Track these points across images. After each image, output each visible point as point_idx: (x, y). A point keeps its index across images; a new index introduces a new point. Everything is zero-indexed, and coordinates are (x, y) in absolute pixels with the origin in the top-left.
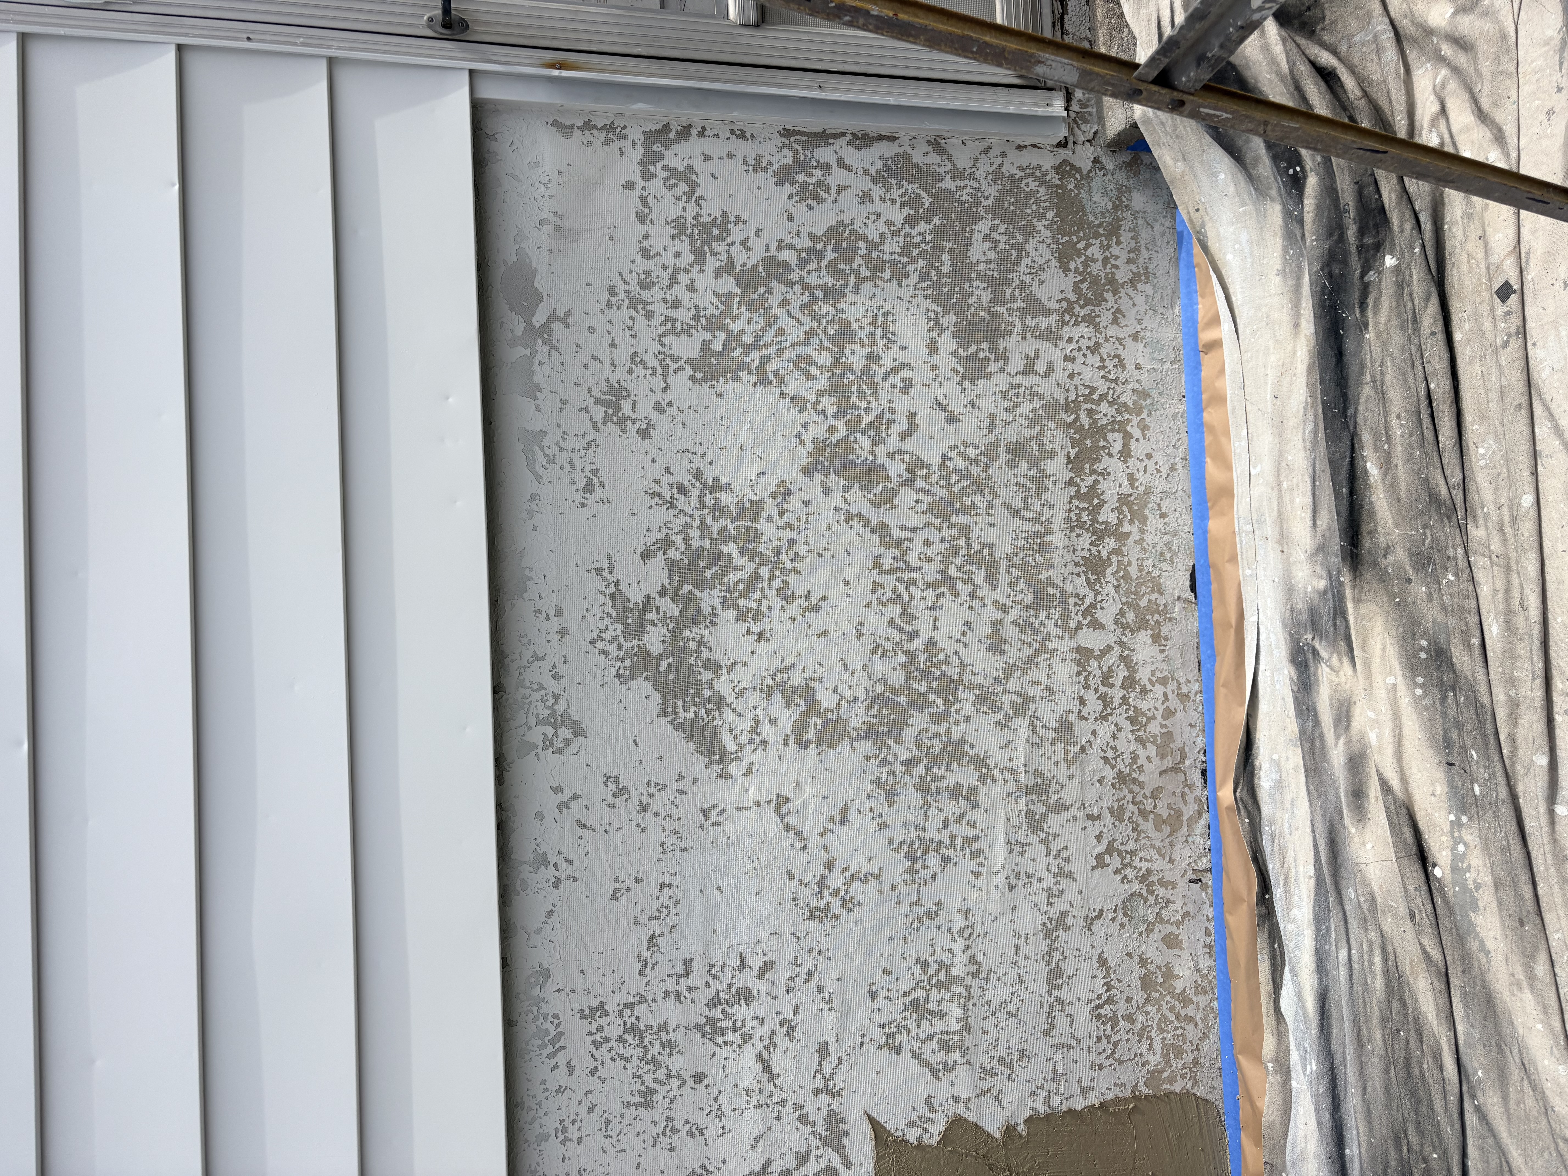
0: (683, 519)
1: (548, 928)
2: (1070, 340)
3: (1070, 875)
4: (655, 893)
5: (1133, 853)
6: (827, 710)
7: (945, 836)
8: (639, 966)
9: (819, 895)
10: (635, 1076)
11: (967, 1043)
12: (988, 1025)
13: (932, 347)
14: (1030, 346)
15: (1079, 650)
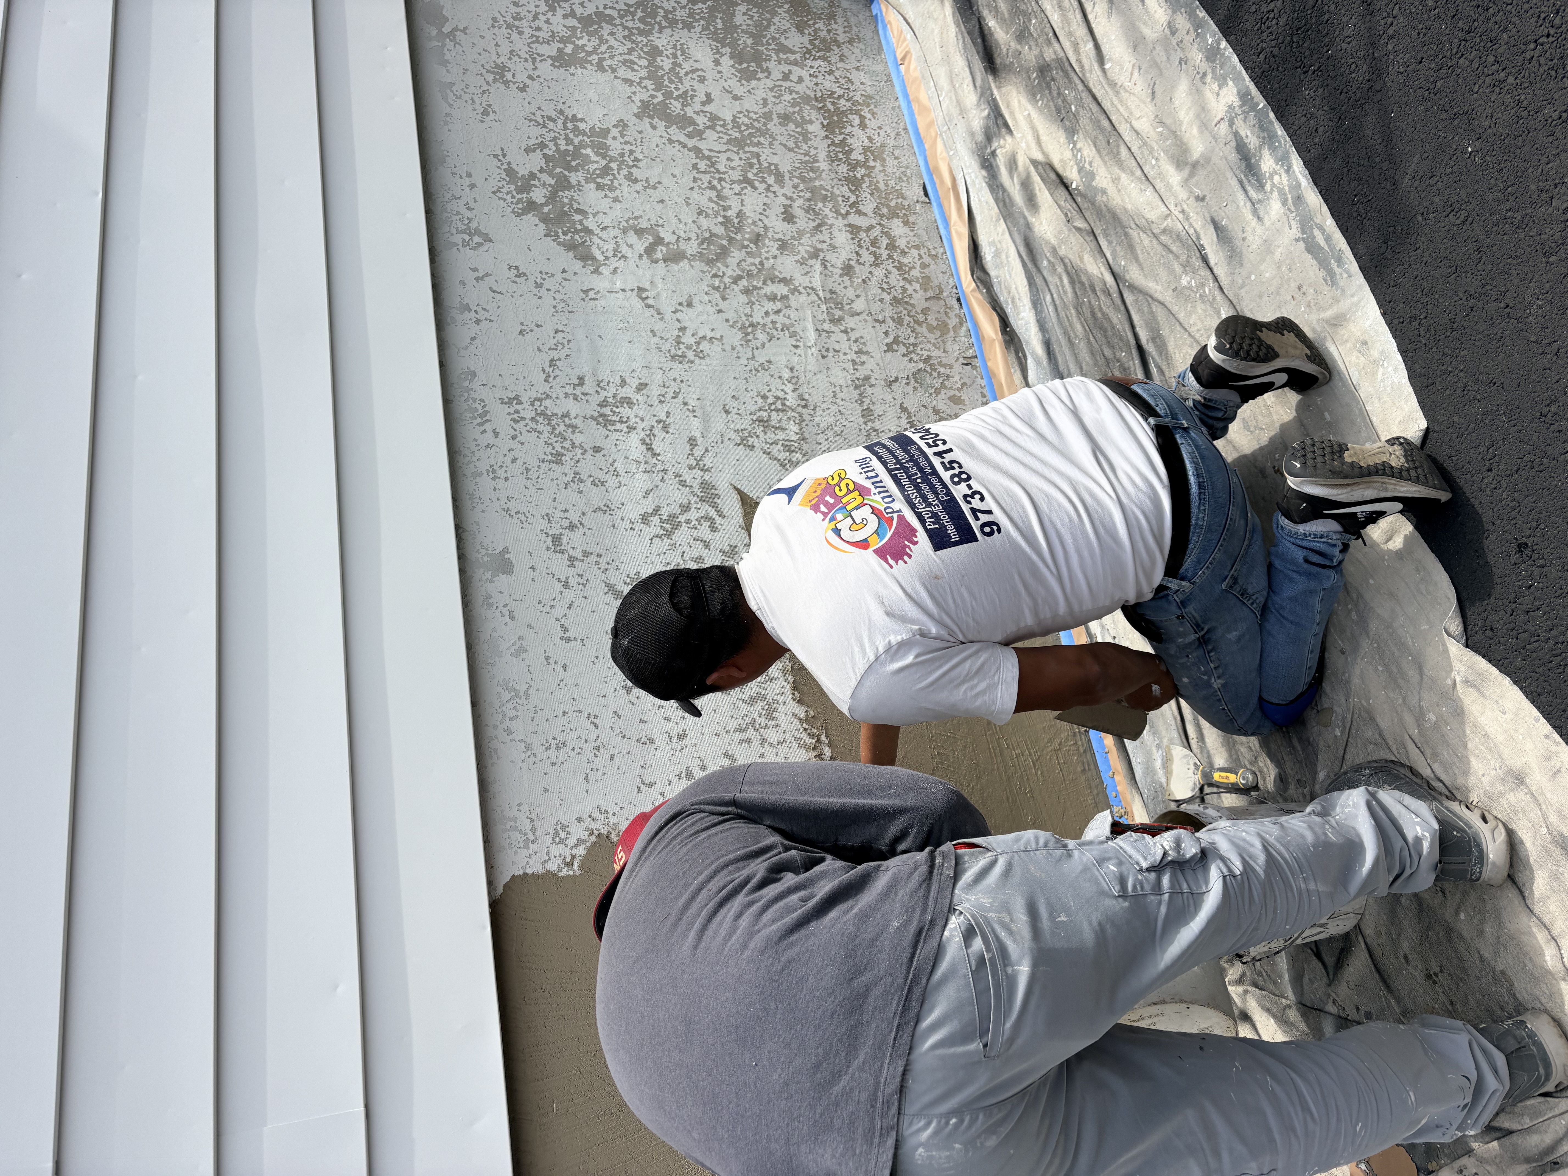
0: (552, 134)
1: (473, 347)
2: (811, 67)
3: (868, 354)
4: (552, 334)
5: (915, 345)
6: (669, 243)
7: (768, 321)
8: (544, 376)
9: (677, 347)
10: (546, 443)
11: (805, 449)
12: (821, 438)
13: (717, 62)
14: (786, 68)
15: (850, 225)
